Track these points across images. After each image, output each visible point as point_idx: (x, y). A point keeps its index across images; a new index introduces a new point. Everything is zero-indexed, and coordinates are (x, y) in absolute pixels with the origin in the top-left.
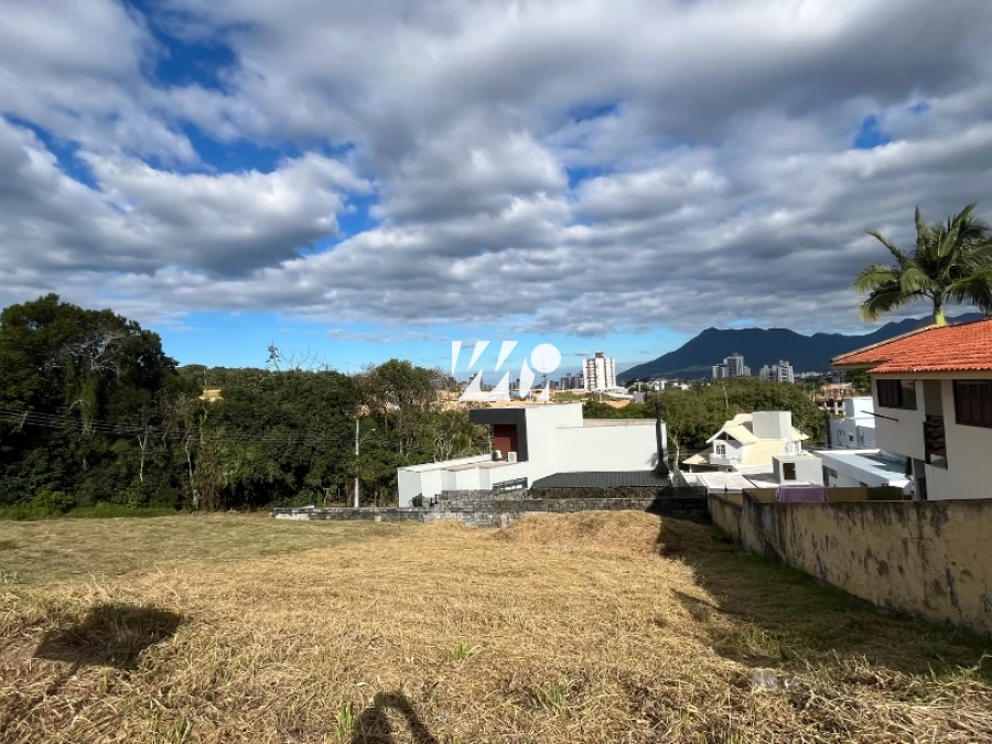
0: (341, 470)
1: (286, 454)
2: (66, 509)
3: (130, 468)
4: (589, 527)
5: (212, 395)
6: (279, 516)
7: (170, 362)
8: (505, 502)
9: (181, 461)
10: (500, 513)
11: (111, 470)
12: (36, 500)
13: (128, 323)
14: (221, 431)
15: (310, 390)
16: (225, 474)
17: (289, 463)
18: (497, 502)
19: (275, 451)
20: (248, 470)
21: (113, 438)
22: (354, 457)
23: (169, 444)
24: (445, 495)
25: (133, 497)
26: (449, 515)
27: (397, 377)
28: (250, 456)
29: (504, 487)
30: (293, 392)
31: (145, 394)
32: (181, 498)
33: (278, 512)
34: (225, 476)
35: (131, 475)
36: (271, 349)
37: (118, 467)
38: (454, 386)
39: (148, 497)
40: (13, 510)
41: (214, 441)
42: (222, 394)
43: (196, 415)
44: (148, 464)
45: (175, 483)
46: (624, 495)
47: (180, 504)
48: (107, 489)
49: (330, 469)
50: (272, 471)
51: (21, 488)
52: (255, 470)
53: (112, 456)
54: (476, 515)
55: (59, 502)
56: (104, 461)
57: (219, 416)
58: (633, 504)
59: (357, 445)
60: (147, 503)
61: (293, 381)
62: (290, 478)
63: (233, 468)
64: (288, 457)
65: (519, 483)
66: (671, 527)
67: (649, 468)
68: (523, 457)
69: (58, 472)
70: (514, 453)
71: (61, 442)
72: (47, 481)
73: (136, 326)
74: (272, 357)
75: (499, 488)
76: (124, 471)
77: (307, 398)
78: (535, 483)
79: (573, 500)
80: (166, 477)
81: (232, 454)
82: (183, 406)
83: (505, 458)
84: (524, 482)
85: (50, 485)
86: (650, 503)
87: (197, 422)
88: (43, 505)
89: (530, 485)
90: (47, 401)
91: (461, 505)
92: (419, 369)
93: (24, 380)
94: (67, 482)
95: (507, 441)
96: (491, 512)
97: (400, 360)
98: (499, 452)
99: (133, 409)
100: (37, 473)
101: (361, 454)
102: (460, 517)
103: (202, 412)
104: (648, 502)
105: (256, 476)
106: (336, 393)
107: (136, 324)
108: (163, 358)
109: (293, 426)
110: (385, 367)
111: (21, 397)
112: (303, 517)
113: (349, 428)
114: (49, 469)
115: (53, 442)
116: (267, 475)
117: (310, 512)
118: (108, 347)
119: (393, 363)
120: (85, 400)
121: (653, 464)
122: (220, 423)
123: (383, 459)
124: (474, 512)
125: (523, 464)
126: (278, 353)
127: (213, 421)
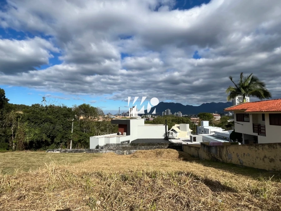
0: (66, 137)
1: (49, 132)
7: (7, 100)
9: (11, 134)
10: (124, 150)
14: (26, 123)
15: (58, 112)
16: (28, 138)
17: (50, 135)
18: (121, 148)
19: (46, 131)
20: (36, 137)
22: (71, 134)
23: (5, 127)
24: (107, 145)
26: (108, 151)
27: (86, 109)
28: (36, 132)
29: (123, 142)
30: (51, 112)
32: (9, 146)
33: (49, 151)
34: (28, 139)
41: (23, 127)
42: (24, 112)
43: (17, 118)
45: (7, 141)
47: (8, 149)
49: (63, 137)
50: (44, 137)
52: (38, 137)
54: (117, 151)
58: (163, 148)
59: (72, 130)
61: (52, 108)
62: (49, 140)
63: (31, 136)
64: (50, 133)
65: (127, 142)
67: (163, 138)
68: (128, 134)
70: (126, 133)
74: (43, 100)
77: (56, 114)
78: (132, 142)
80: (4, 139)
81: (30, 131)
82: (12, 115)
83: (122, 134)
84: (128, 142)
87: (17, 120)
89: (130, 142)
91: (112, 148)
92: (92, 107)
95: (123, 129)
96: (121, 150)
97: (86, 104)
98: (120, 133)
101: (73, 133)
102: (112, 151)
103: (20, 117)
104: (167, 147)
105: (39, 139)
106: (66, 113)
108: (4, 98)
109: (52, 123)
110: (81, 106)
112: (58, 152)
113: (70, 124)
116: (43, 139)
117: (60, 151)
119: (84, 105)
121: (164, 136)
122: (26, 121)
123: (80, 134)
124: (116, 150)
125: (128, 136)
126: (46, 99)
127: (23, 120)
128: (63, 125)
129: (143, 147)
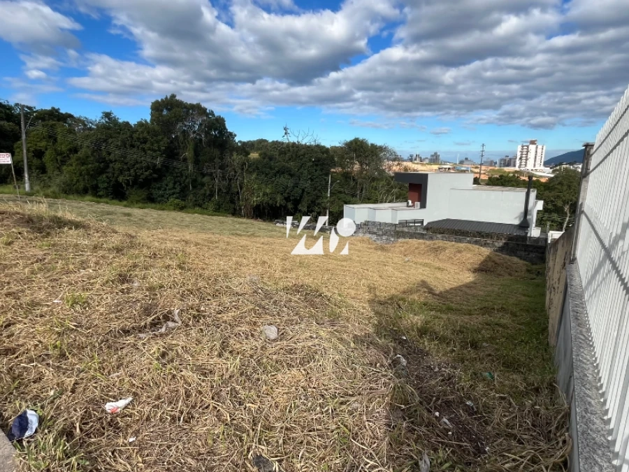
0: (319, 204)
1: (287, 191)
2: (182, 209)
3: (211, 191)
4: (436, 250)
5: (254, 155)
6: (278, 224)
7: (232, 135)
8: (402, 232)
9: (235, 190)
11: (202, 191)
12: (168, 204)
13: (208, 111)
14: (254, 176)
15: (304, 155)
16: (255, 199)
17: (289, 197)
18: (400, 231)
19: (281, 189)
20: (266, 199)
21: (203, 175)
22: (327, 198)
23: (230, 180)
24: (367, 224)
25: (211, 206)
26: (368, 236)
27: (358, 149)
28: (268, 191)
30: (294, 156)
31: (217, 152)
32: (235, 209)
33: (278, 222)
34: (255, 200)
35: (212, 195)
36: (285, 129)
37: (205, 190)
38: (396, 159)
39: (220, 207)
40: (158, 206)
41: (250, 180)
42: (260, 155)
43: (242, 166)
44: (220, 190)
45: (232, 202)
46: (483, 237)
47: (235, 213)
48: (201, 202)
49: (313, 202)
50: (279, 200)
51: (163, 196)
52: (271, 199)
53: (203, 185)
54: (384, 238)
55: (178, 205)
56: (199, 187)
57: (255, 167)
58: (488, 244)
59: (329, 190)
60: (218, 210)
61: (295, 148)
62: (290, 206)
63: (259, 197)
64: (288, 193)
65: (418, 223)
66: (496, 259)
68: (423, 206)
69: (178, 190)
70: (419, 203)
71: (179, 175)
72: (173, 194)
73: (212, 113)
74: (286, 134)
75: (405, 224)
76: (208, 192)
77: (301, 159)
78: (429, 223)
79: (447, 236)
80: (228, 198)
81: (260, 189)
82: (236, 158)
83: (413, 206)
84: (422, 222)
85: (175, 196)
86: (501, 244)
87: (243, 169)
88: (171, 205)
89: (425, 224)
90: (172, 153)
91: (375, 230)
92: (372, 145)
93: (161, 141)
94: (183, 194)
95: (416, 195)
96: (392, 237)
97: (361, 138)
98: (410, 202)
99: (212, 160)
100: (170, 189)
101: (331, 196)
102: (374, 237)
103: (245, 164)
104: (500, 244)
105: (271, 202)
106: (319, 158)
108: (227, 132)
109: (292, 175)
110: (351, 142)
111: (159, 150)
113: (325, 179)
114: (174, 188)
115: (175, 175)
116: (276, 202)
118: (201, 125)
119: (356, 141)
120: (188, 154)
122: (254, 170)
123: (345, 200)
124: (382, 235)
125: (423, 210)
126: (289, 131)
127: (251, 170)
128: (312, 180)
129: (439, 236)
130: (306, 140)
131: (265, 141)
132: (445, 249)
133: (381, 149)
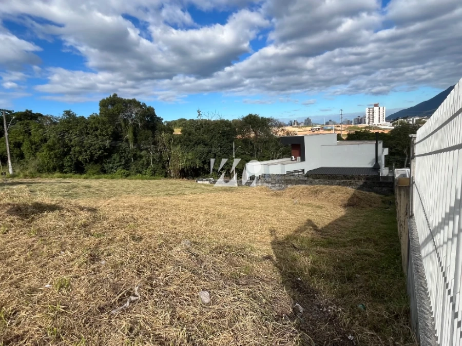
2: (127, 176)
3: (148, 161)
4: (316, 193)
5: (177, 131)
6: (199, 182)
7: (160, 119)
8: (290, 180)
9: (165, 159)
10: (287, 185)
11: (141, 162)
12: (117, 173)
13: (141, 104)
14: (178, 147)
15: (213, 129)
17: (205, 160)
18: (288, 179)
19: (199, 155)
20: (189, 163)
21: (141, 150)
23: (161, 152)
24: (264, 176)
25: (148, 172)
26: (266, 185)
27: (252, 121)
28: (190, 157)
29: (292, 173)
30: (206, 130)
31: (150, 133)
32: (166, 173)
33: (198, 180)
34: (180, 165)
35: (148, 164)
36: (198, 112)
37: (143, 161)
38: (280, 125)
39: (155, 173)
40: (109, 176)
41: (176, 151)
42: (181, 131)
43: (169, 141)
44: (154, 160)
45: (164, 167)
46: (348, 179)
47: (166, 175)
48: (140, 169)
50: (198, 163)
51: (112, 168)
52: (192, 163)
53: (141, 157)
54: (277, 185)
55: (124, 173)
56: (139, 159)
57: (179, 141)
58: (352, 183)
59: (234, 153)
60: (154, 175)
61: (207, 125)
63: (183, 162)
64: (204, 158)
65: (300, 172)
67: (370, 166)
68: (303, 159)
69: (123, 163)
70: (300, 158)
71: (123, 151)
72: (120, 166)
73: (144, 105)
74: (199, 115)
75: (290, 174)
76: (146, 162)
77: (212, 132)
78: (308, 172)
79: (322, 180)
80: (161, 165)
81: (183, 156)
82: (164, 136)
83: (296, 160)
84: (303, 171)
85: (121, 167)
86: (362, 183)
87: (170, 143)
88: (119, 174)
89: (306, 172)
90: (117, 136)
91: (270, 180)
92: (262, 118)
93: (108, 128)
94: (127, 166)
95: (297, 152)
96: (283, 184)
97: (254, 114)
98: (293, 157)
99: (146, 139)
100: (118, 163)
102: (270, 185)
103: (171, 140)
104: (361, 183)
105: (192, 165)
106: (225, 131)
107: (144, 104)
108: (156, 117)
109: (206, 145)
110: (247, 117)
111: (108, 135)
112: (207, 183)
113: (230, 146)
114: (120, 161)
115: (120, 152)
116: (196, 165)
117: (210, 181)
118: (137, 114)
119: (250, 116)
120: (129, 135)
121: (372, 165)
122: (178, 143)
123: (246, 159)
124: (276, 183)
125: (303, 163)
126: (201, 113)
127: (175, 143)
128: (221, 147)
129: (317, 181)
130: (214, 118)
131: (185, 120)
132: (322, 191)
133: (269, 120)
